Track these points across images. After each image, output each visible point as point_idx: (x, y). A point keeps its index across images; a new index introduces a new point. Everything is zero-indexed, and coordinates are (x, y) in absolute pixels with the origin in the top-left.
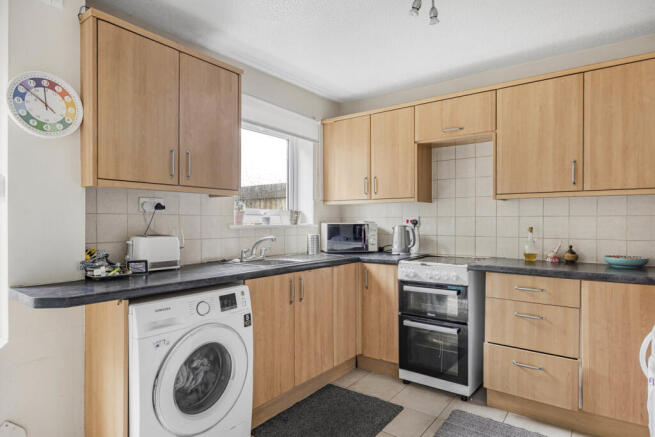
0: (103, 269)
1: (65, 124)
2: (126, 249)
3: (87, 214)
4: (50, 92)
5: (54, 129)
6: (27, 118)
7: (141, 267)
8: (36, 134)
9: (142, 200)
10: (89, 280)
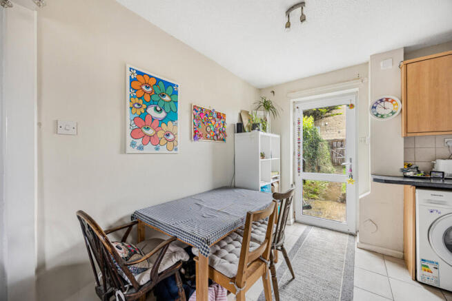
0: (411, 173)
1: (393, 113)
2: (433, 165)
3: (405, 148)
4: (386, 103)
5: (388, 116)
6: (377, 115)
7: (440, 175)
8: (380, 120)
9: (446, 140)
10: (406, 177)
